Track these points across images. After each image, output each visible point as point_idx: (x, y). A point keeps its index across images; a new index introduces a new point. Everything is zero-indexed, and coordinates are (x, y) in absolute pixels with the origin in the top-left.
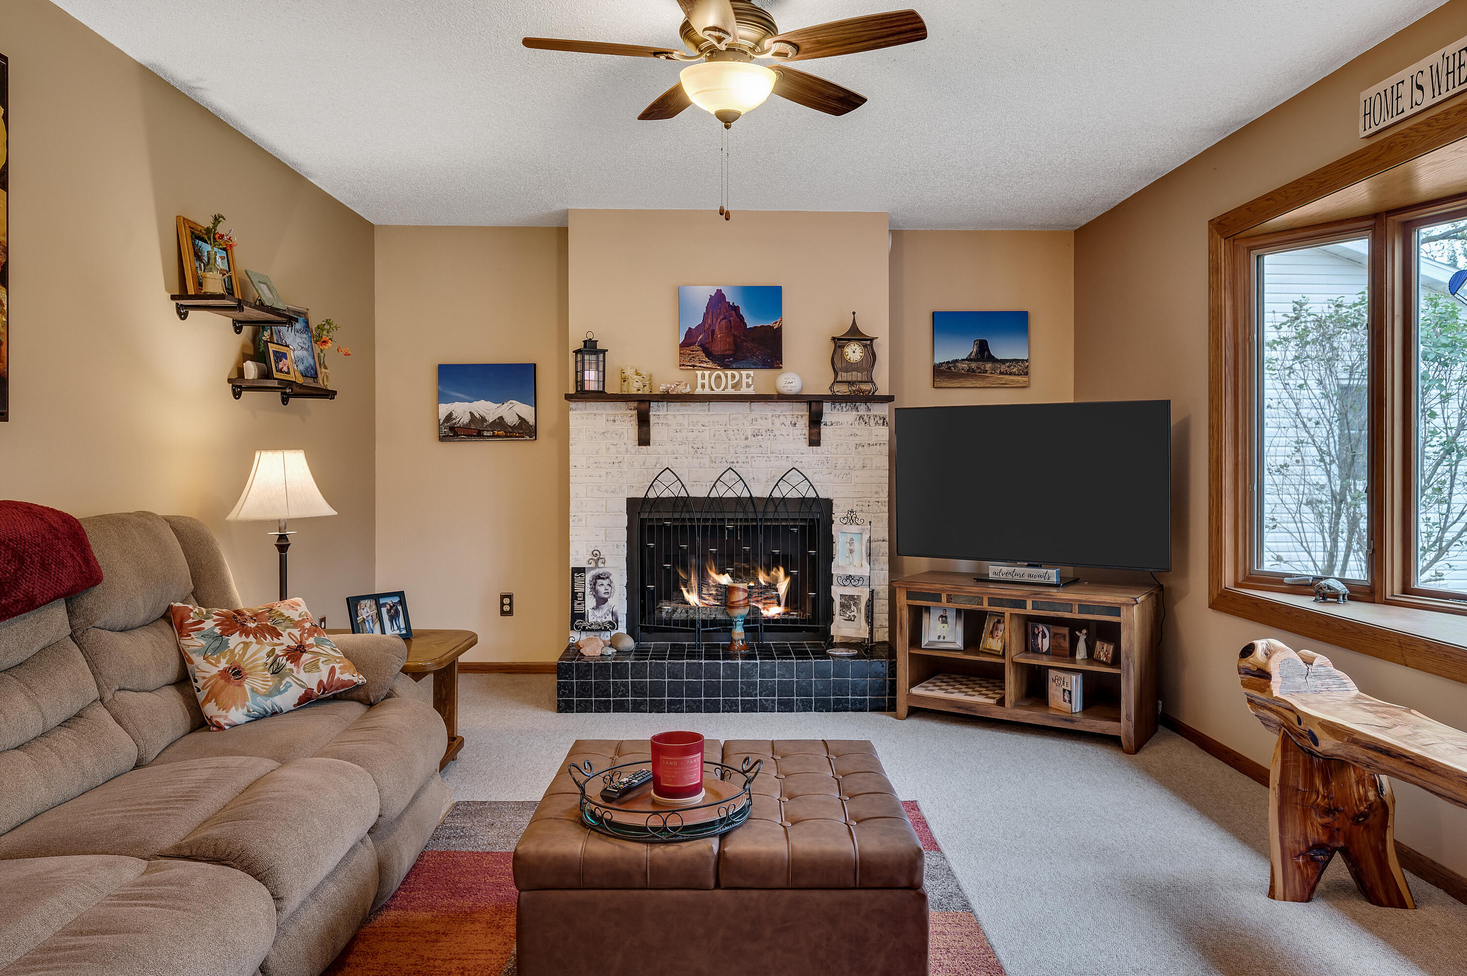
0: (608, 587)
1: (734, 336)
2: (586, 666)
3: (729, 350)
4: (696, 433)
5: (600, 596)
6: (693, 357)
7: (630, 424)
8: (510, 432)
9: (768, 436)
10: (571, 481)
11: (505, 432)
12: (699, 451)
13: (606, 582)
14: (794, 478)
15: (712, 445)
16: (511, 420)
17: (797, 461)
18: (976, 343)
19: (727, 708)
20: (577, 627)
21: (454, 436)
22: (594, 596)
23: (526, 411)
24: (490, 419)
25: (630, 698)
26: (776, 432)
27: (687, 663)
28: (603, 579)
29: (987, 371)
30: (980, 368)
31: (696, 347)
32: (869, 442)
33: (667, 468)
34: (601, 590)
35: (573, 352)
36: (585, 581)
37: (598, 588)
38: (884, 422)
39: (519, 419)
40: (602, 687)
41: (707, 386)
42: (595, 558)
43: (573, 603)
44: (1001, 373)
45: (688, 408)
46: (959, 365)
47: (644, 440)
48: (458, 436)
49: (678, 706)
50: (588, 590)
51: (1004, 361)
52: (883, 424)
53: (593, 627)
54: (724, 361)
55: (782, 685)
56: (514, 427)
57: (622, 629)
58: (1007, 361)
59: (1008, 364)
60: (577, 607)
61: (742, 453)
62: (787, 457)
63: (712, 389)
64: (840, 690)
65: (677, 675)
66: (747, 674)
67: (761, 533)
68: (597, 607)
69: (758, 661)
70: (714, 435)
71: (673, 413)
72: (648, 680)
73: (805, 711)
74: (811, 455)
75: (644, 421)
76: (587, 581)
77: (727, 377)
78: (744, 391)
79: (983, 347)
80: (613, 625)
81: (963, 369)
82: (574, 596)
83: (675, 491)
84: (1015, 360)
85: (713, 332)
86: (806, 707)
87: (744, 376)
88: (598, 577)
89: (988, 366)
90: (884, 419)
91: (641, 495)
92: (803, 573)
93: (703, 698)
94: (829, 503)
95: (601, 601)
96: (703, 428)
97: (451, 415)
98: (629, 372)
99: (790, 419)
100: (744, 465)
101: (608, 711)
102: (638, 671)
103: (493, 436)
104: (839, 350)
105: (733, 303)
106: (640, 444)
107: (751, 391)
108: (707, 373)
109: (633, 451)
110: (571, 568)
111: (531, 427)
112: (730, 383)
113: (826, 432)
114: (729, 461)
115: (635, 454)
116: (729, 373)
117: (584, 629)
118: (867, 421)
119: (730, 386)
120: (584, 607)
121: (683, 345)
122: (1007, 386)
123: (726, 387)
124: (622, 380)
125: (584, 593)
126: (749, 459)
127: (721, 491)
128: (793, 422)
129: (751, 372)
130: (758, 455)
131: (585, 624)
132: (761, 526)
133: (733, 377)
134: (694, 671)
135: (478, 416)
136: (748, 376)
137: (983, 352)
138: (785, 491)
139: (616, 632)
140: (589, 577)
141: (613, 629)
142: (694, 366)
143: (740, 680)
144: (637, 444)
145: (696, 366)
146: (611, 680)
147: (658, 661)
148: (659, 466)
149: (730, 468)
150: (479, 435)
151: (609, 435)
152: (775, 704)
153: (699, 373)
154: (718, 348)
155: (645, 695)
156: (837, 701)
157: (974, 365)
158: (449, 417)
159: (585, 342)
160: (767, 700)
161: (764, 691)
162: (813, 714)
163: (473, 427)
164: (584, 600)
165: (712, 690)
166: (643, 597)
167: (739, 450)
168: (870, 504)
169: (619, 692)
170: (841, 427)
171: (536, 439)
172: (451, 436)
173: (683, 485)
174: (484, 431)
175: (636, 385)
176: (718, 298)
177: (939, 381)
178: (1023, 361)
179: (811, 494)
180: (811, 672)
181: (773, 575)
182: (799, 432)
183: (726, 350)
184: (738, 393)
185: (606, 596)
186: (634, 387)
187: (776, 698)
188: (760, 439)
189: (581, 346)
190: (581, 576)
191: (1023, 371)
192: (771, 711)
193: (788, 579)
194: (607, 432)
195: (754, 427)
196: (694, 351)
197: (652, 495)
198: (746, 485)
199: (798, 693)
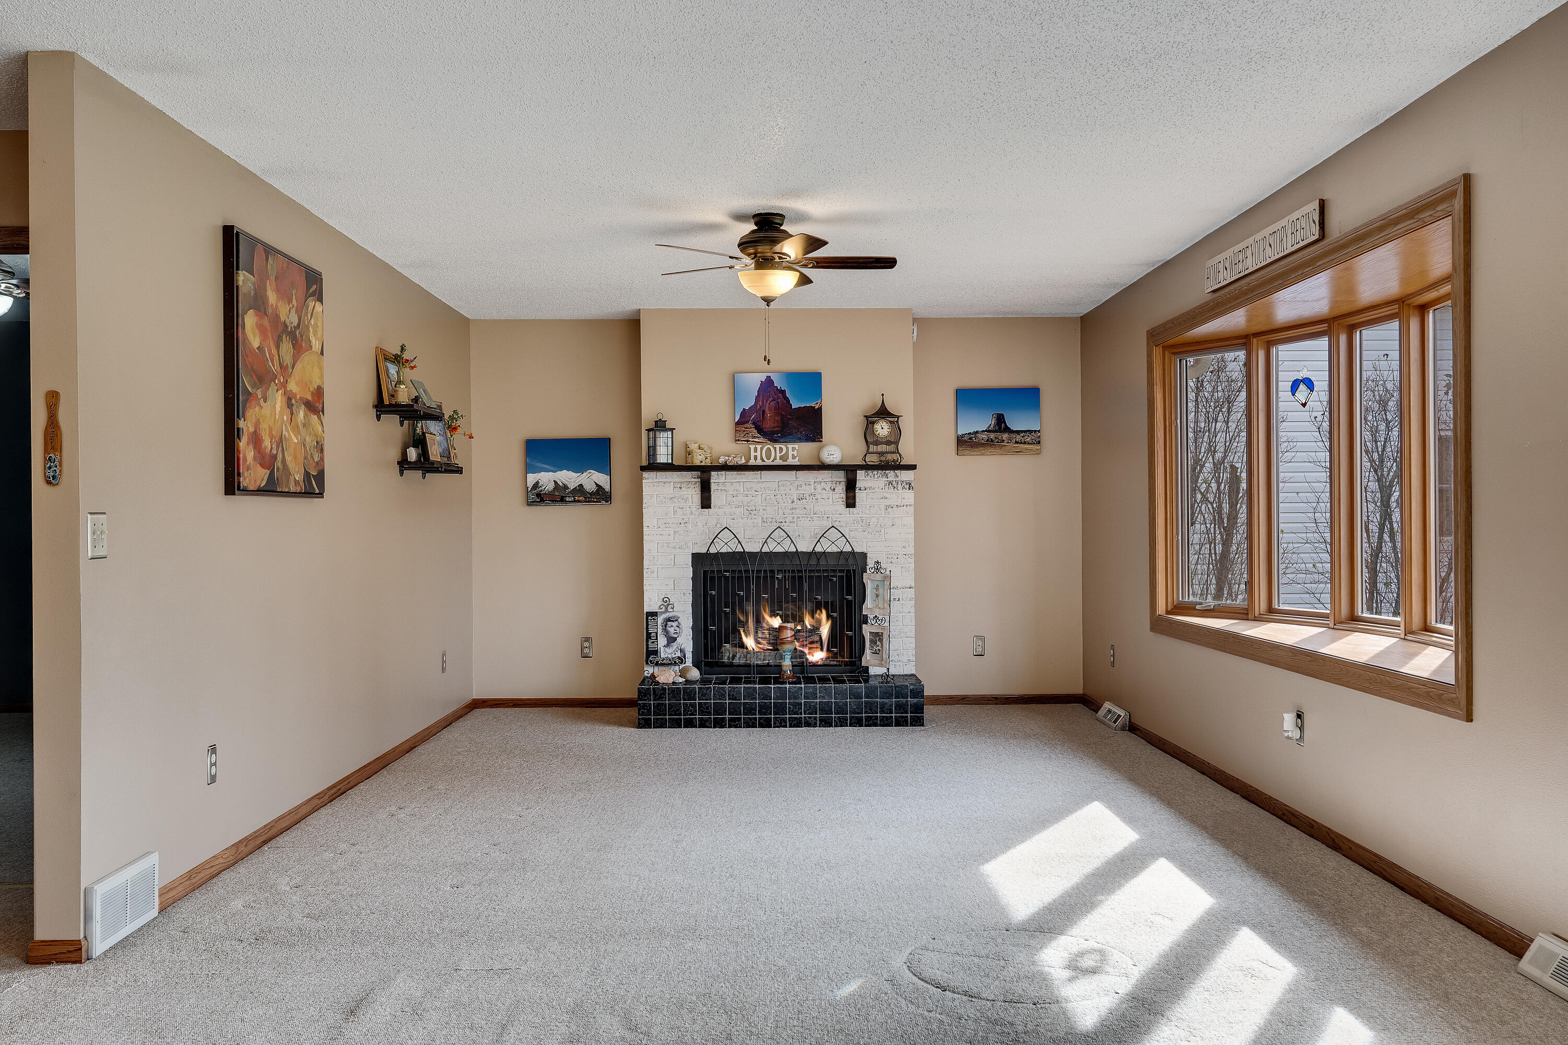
0: (677, 628)
1: (782, 415)
2: (661, 690)
3: (778, 427)
4: (750, 498)
5: (670, 635)
6: (747, 434)
7: (694, 490)
8: (589, 498)
9: (811, 500)
10: (644, 539)
11: (584, 498)
12: (753, 513)
13: (675, 624)
14: (833, 534)
15: (764, 508)
16: (590, 487)
17: (836, 521)
18: (994, 416)
19: (778, 724)
20: (651, 661)
21: (540, 502)
22: (665, 636)
23: (602, 479)
24: (572, 486)
25: (697, 717)
26: (818, 496)
27: (744, 687)
28: (673, 621)
29: (1004, 440)
30: (998, 438)
31: (750, 425)
32: (897, 504)
33: (726, 527)
34: (671, 630)
35: (646, 430)
36: (657, 623)
37: (669, 629)
38: (909, 487)
39: (597, 486)
40: (675, 708)
41: (759, 458)
42: (666, 604)
43: (647, 641)
44: (1016, 442)
45: (743, 476)
46: (979, 435)
47: (706, 503)
48: (544, 501)
49: (737, 722)
50: (660, 631)
51: (1018, 432)
52: (909, 489)
53: (665, 661)
54: (773, 436)
55: (822, 705)
56: (592, 494)
57: (689, 662)
58: (1022, 431)
59: (1022, 435)
60: (651, 645)
61: (789, 514)
62: (828, 517)
63: (764, 461)
64: (871, 709)
65: (736, 697)
66: (794, 696)
67: (806, 582)
68: (668, 645)
69: (803, 686)
70: (765, 499)
71: (730, 481)
72: (712, 701)
73: (841, 726)
74: (848, 515)
75: (705, 488)
76: (659, 623)
77: (775, 449)
78: (791, 461)
79: (1000, 419)
80: (682, 660)
81: (982, 439)
82: (649, 636)
83: (734, 547)
84: (1028, 431)
85: (764, 412)
86: (842, 723)
87: (790, 450)
88: (669, 620)
89: (1005, 436)
90: (910, 484)
91: (704, 551)
92: (841, 615)
93: (757, 716)
94: (864, 556)
95: (671, 640)
96: (757, 493)
97: (537, 483)
98: (694, 447)
99: (829, 485)
100: (791, 525)
101: (680, 727)
102: (704, 694)
103: (574, 501)
104: (870, 426)
105: (781, 388)
106: (702, 507)
107: (796, 462)
108: (759, 447)
109: (697, 513)
110: (645, 612)
111: (607, 493)
112: (778, 455)
113: (860, 496)
114: (778, 521)
115: (699, 515)
116: (778, 446)
117: (657, 664)
118: (895, 486)
119: (778, 458)
120: (657, 645)
121: (738, 424)
122: (1022, 453)
123: (775, 458)
124: (687, 454)
125: (657, 633)
126: (795, 520)
127: (772, 547)
128: (832, 488)
129: (796, 446)
130: (803, 516)
131: (657, 659)
132: (806, 576)
133: (781, 449)
134: (750, 694)
135: (561, 484)
136: (793, 449)
137: (1001, 424)
138: (825, 546)
139: (685, 665)
140: (660, 620)
141: (681, 663)
142: (747, 441)
143: (788, 701)
144: (700, 507)
145: (749, 441)
146: (682, 702)
147: (720, 686)
148: (718, 525)
149: (779, 527)
150: (562, 500)
151: (676, 499)
152: (817, 721)
153: (752, 447)
154: (768, 425)
155: (709, 713)
156: (868, 718)
157: (992, 436)
158: (536, 485)
159: (656, 422)
160: (810, 718)
161: (808, 710)
162: (848, 730)
163: (557, 493)
164: (657, 639)
165: (765, 709)
166: (706, 637)
167: (787, 511)
168: (898, 556)
169: (688, 711)
170: (873, 491)
171: (611, 503)
172: (538, 502)
173: (739, 542)
174: (566, 497)
175: (700, 458)
176: (768, 384)
177: (962, 450)
178: (1035, 431)
179: (848, 549)
180: (846, 694)
181: (816, 618)
182: (838, 496)
183: (774, 427)
184: (785, 463)
185: (676, 636)
186: (699, 459)
187: (818, 716)
188: (805, 503)
189: (652, 426)
190: (654, 619)
191: (1035, 440)
192: (813, 727)
193: (830, 622)
194: (675, 497)
195: (798, 492)
196: (747, 428)
197: (713, 550)
198: (792, 541)
199: (836, 711)
